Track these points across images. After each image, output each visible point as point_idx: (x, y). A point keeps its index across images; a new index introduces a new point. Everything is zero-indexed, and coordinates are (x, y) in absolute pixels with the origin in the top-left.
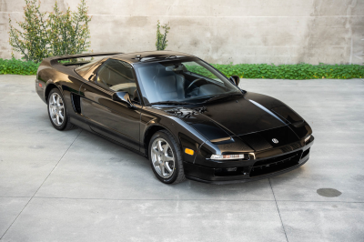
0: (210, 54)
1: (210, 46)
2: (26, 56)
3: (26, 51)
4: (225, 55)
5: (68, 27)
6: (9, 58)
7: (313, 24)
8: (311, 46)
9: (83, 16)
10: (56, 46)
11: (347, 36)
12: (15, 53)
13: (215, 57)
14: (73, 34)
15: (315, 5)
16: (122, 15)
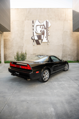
3: (16, 60)
5: (23, 55)
7: (63, 54)
8: (63, 58)
9: (26, 54)
10: (21, 59)
11: (68, 56)
14: (24, 56)
15: (63, 51)
16: (32, 53)
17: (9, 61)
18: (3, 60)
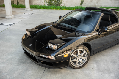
0: (95, 4)
1: (95, 2)
2: (48, 5)
3: (48, 3)
4: (100, 4)
6: (44, 5)
10: (55, 2)
12: (45, 4)
13: (97, 5)
17: (36, 4)
18: (27, 4)
